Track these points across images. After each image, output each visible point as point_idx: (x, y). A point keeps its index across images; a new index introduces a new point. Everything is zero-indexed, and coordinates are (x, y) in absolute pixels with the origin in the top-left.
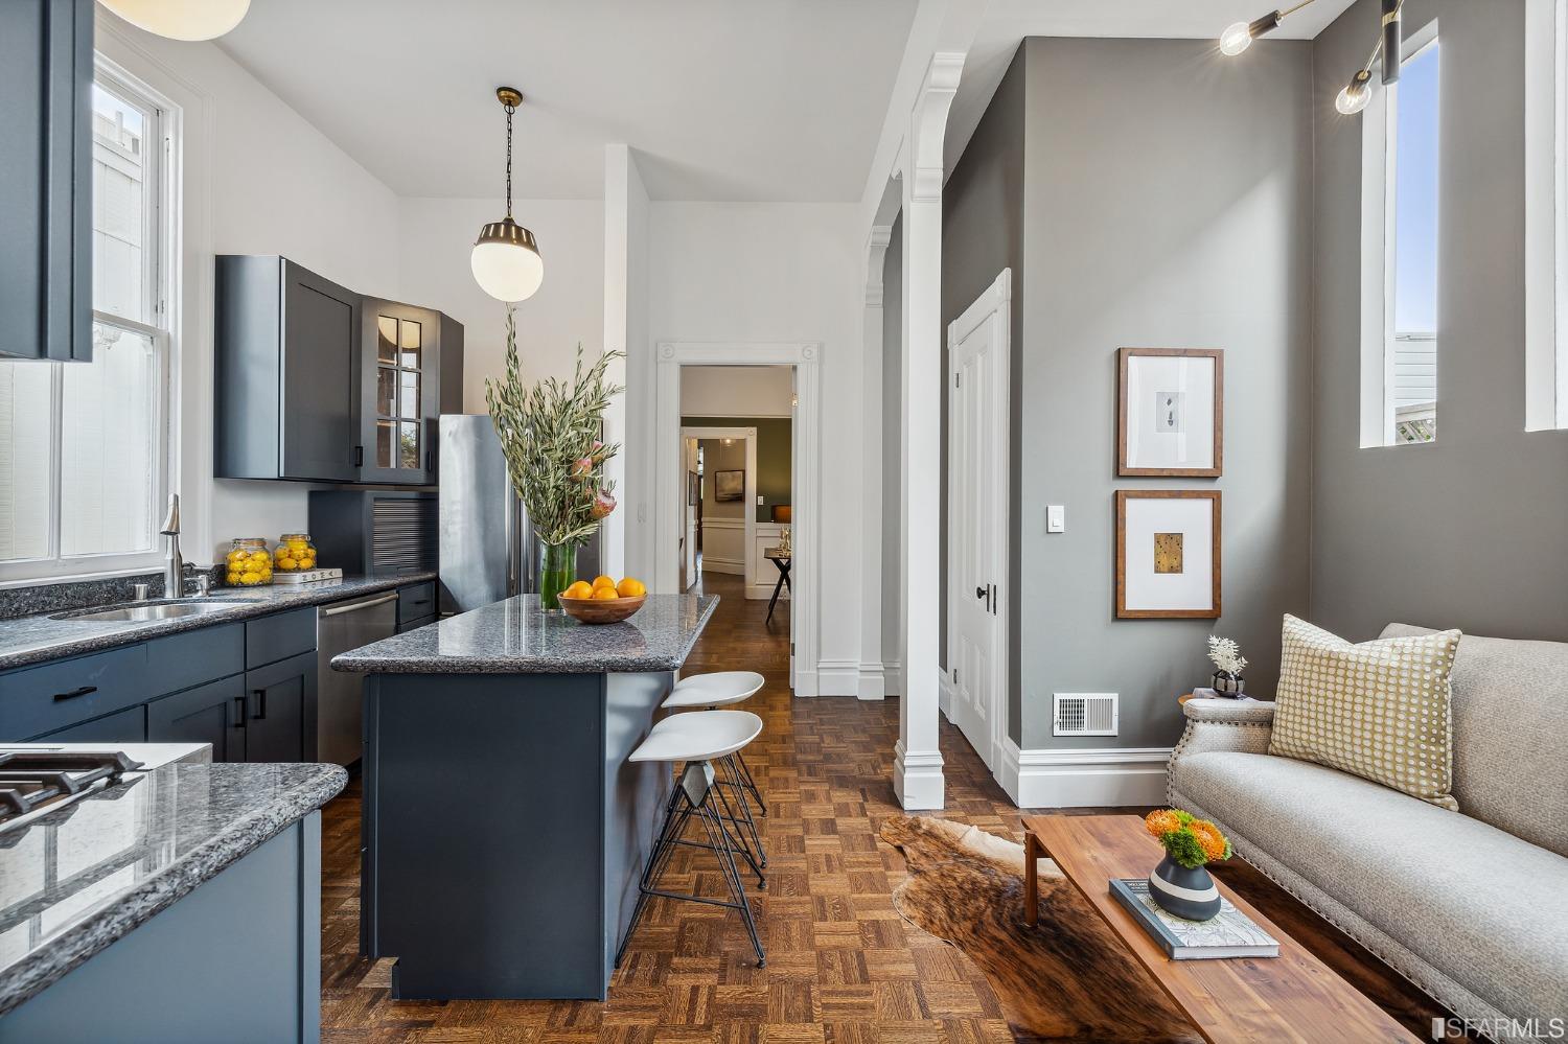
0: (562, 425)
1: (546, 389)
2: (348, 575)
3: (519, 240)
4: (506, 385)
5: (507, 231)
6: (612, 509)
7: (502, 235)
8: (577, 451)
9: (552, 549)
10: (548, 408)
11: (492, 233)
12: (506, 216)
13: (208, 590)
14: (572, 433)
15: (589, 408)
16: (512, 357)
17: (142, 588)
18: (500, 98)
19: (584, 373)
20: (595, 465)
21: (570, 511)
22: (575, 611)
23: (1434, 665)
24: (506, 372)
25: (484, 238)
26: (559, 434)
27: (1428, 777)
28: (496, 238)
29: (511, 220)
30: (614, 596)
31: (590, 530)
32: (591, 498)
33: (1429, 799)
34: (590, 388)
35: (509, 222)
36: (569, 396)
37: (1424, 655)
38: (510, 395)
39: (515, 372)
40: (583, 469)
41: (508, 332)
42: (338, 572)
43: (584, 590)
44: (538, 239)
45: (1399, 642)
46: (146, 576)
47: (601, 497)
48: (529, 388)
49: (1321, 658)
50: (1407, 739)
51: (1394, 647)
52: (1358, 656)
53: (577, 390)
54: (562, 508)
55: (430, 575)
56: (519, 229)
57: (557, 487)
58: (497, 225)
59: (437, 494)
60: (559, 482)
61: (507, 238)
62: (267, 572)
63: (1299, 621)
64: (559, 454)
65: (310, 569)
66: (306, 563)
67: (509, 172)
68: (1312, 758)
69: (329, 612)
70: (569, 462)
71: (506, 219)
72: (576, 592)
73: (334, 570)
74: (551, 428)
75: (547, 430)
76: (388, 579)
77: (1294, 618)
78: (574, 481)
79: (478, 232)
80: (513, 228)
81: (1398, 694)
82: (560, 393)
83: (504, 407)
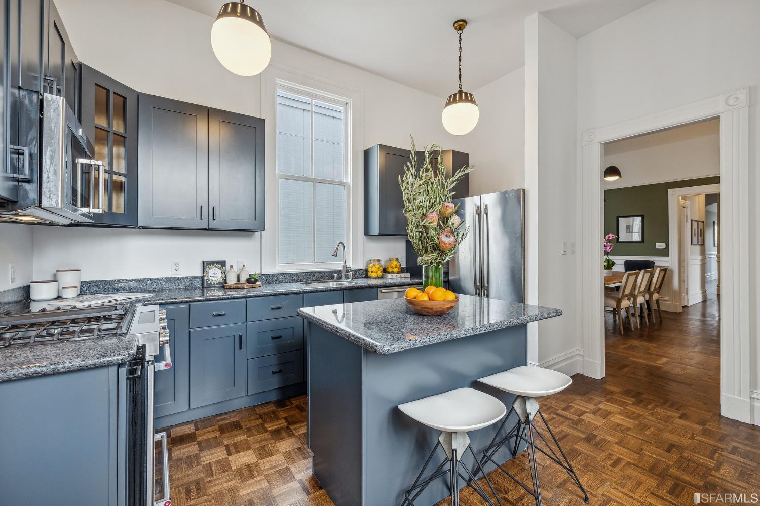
2: (412, 277)
3: (467, 100)
5: (462, 96)
7: (464, 99)
11: (453, 99)
12: (459, 89)
13: (352, 278)
17: (335, 275)
25: (449, 103)
28: (455, 101)
29: (462, 91)
35: (460, 92)
42: (409, 275)
44: (476, 98)
46: (338, 271)
58: (455, 95)
61: (461, 100)
62: (380, 273)
65: (398, 273)
66: (396, 270)
69: (383, 291)
71: (458, 91)
73: (406, 274)
76: (417, 279)
79: (445, 101)
80: (463, 94)
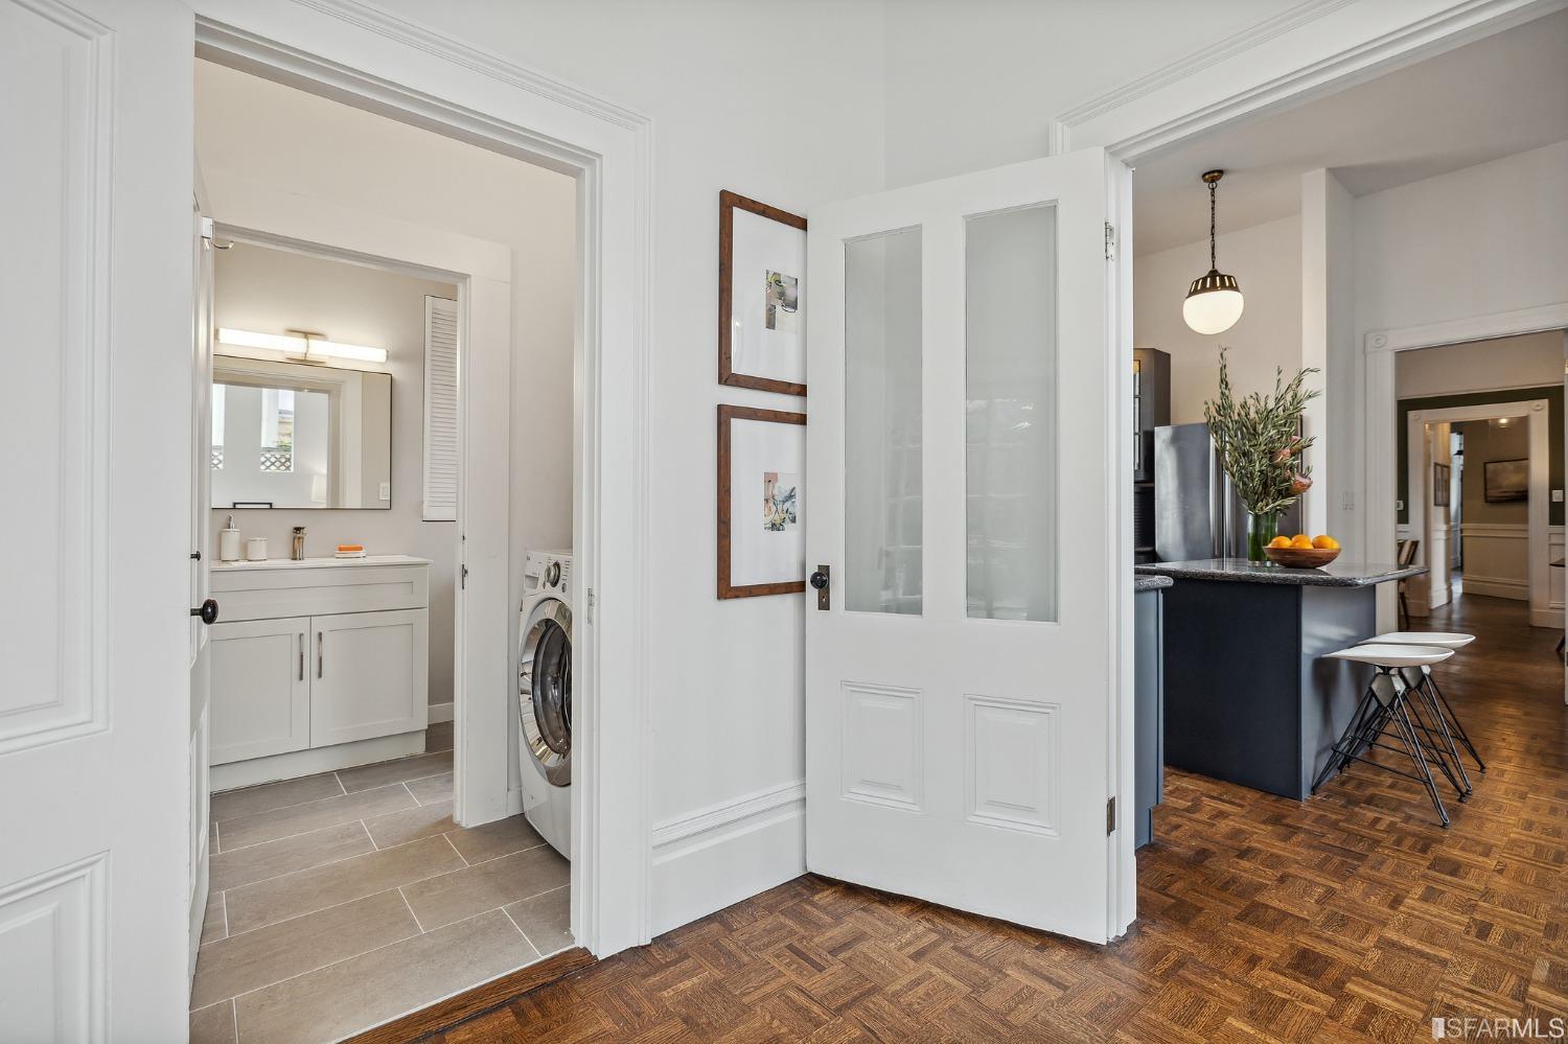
0: (1265, 427)
1: (1251, 402)
3: (1223, 286)
4: (1219, 402)
5: (1215, 280)
6: (1309, 486)
7: (1208, 286)
8: (1277, 445)
9: (1257, 518)
10: (1252, 415)
11: (1201, 286)
12: (1210, 268)
14: (1273, 432)
15: (1288, 412)
16: (1224, 382)
18: (1205, 181)
19: (1283, 388)
20: (1293, 454)
21: (1273, 490)
22: (1278, 557)
24: (1219, 394)
25: (1191, 294)
26: (1263, 433)
28: (1204, 289)
29: (1216, 271)
30: (1311, 547)
31: (1289, 501)
32: (1290, 479)
34: (1289, 397)
35: (1214, 274)
36: (1271, 405)
38: (1224, 408)
39: (1227, 392)
40: (1284, 456)
41: (1220, 366)
43: (1286, 543)
44: (1241, 282)
47: (1298, 478)
48: (1237, 402)
53: (1278, 400)
54: (1265, 485)
55: (1148, 549)
56: (1222, 277)
57: (1261, 471)
58: (1205, 279)
59: (1153, 488)
60: (1263, 468)
61: (1213, 287)
64: (1263, 447)
67: (1213, 234)
70: (1272, 454)
71: (1211, 272)
72: (1278, 542)
74: (1255, 430)
75: (1252, 432)
78: (1275, 467)
79: (1188, 288)
80: (1218, 277)
82: (1263, 404)
83: (1218, 418)
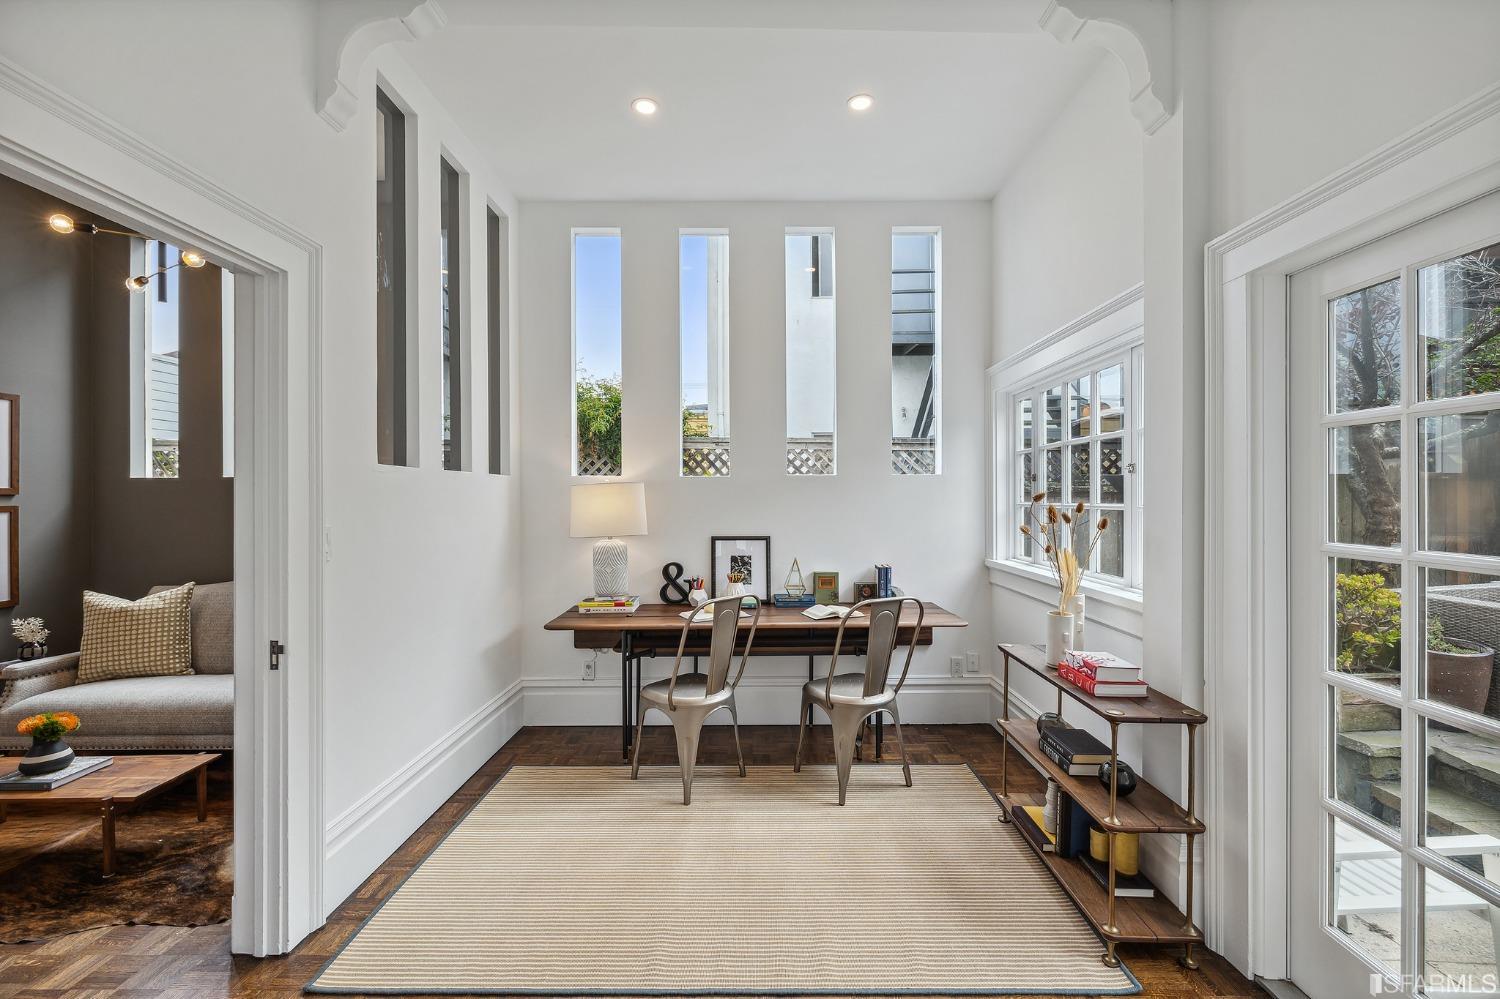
23: (182, 602)
27: (180, 662)
33: (181, 673)
37: (177, 598)
45: (163, 594)
49: (115, 612)
50: (169, 645)
51: (160, 597)
52: (139, 606)
63: (95, 594)
68: (109, 676)
77: (91, 593)
81: (163, 622)
